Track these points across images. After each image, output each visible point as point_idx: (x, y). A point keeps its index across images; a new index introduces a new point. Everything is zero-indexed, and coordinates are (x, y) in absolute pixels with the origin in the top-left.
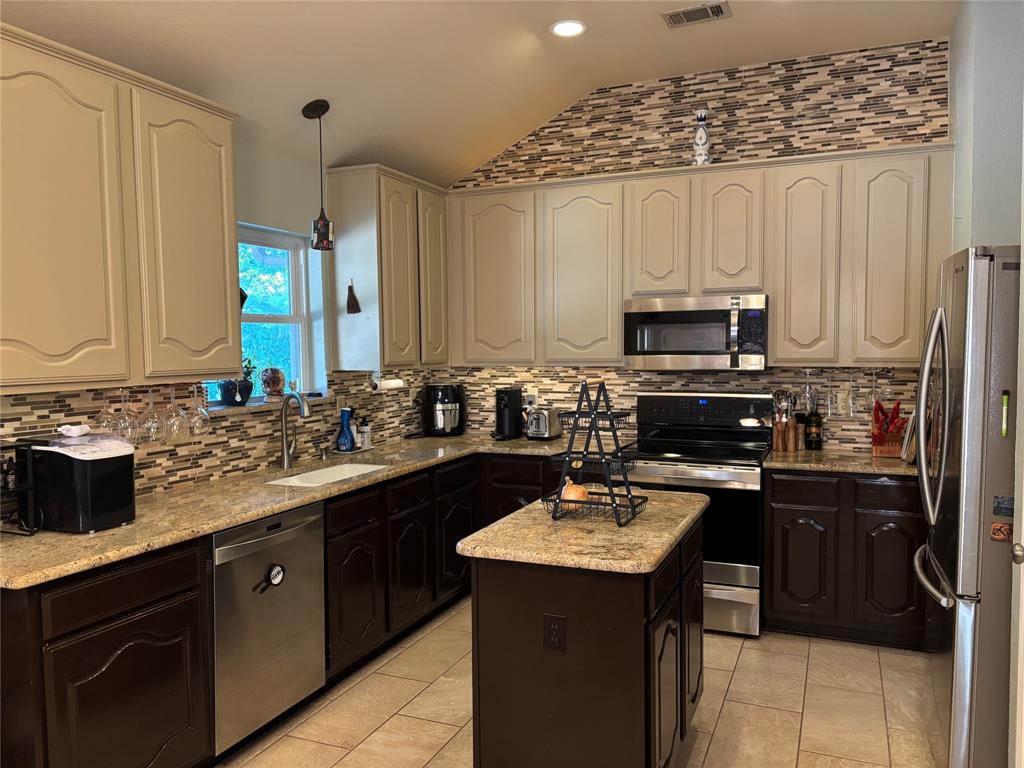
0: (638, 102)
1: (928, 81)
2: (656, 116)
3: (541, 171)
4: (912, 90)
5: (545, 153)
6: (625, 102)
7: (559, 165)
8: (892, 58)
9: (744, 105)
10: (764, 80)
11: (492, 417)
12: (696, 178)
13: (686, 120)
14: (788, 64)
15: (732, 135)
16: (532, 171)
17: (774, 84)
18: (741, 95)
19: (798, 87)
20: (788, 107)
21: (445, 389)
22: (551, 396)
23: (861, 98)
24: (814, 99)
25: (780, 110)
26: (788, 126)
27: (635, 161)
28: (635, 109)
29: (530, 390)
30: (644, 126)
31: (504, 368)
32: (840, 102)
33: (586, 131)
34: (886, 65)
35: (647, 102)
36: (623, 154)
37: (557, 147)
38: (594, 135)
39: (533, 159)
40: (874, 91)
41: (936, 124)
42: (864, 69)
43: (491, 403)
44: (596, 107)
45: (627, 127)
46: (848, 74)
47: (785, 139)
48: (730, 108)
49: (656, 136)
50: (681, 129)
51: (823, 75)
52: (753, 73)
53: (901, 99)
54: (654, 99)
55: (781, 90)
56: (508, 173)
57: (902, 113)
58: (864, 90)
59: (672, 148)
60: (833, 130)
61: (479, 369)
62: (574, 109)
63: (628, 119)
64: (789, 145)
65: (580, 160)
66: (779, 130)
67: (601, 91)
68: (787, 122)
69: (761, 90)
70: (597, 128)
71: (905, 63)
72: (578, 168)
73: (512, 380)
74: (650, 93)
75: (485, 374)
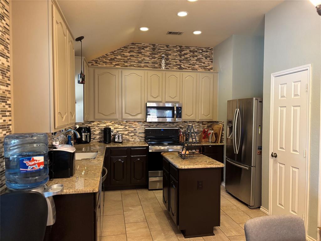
0: (143, 49)
1: (209, 57)
2: (148, 53)
3: (115, 63)
4: (206, 58)
5: (116, 58)
6: (139, 48)
7: (120, 62)
8: (202, 50)
9: (170, 55)
10: (175, 50)
11: (98, 137)
12: (164, 72)
13: (156, 56)
14: (181, 47)
15: (168, 62)
17: (177, 51)
18: (170, 52)
19: (183, 53)
20: (181, 57)
22: (118, 130)
23: (196, 58)
24: (186, 56)
25: (179, 58)
26: (181, 62)
27: (143, 65)
28: (142, 51)
29: (112, 128)
30: (145, 56)
31: (100, 121)
32: (191, 58)
33: (128, 54)
34: (201, 51)
35: (146, 49)
36: (139, 62)
37: (119, 57)
38: (131, 56)
39: (111, 59)
40: (199, 57)
41: (211, 66)
42: (196, 51)
44: (131, 48)
45: (140, 55)
46: (193, 52)
47: (180, 65)
48: (167, 55)
49: (148, 59)
50: (155, 58)
51: (188, 51)
52: (172, 47)
53: (204, 60)
54: (148, 49)
55: (179, 53)
56: (104, 62)
57: (204, 63)
58: (196, 56)
59: (152, 63)
60: (190, 64)
61: (93, 122)
62: (124, 47)
63: (141, 53)
64: (181, 67)
65: (127, 62)
66: (179, 62)
67: (132, 44)
68: (180, 61)
70: (131, 54)
71: (204, 52)
72: (126, 64)
73: (105, 125)
74: (146, 47)
75: (95, 123)
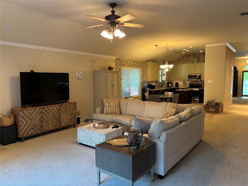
2: (192, 57)
5: (181, 60)
9: (200, 57)
10: (202, 54)
11: (175, 85)
12: (195, 64)
16: (180, 62)
18: (200, 56)
21: (170, 82)
29: (179, 83)
30: (191, 58)
31: (176, 80)
33: (185, 58)
36: (189, 60)
37: (182, 59)
39: (180, 60)
43: (175, 84)
44: (186, 56)
48: (199, 57)
50: (194, 58)
54: (192, 56)
59: (193, 60)
62: (184, 56)
63: (189, 57)
65: (184, 61)
67: (187, 54)
69: (202, 55)
70: (186, 58)
72: (184, 62)
73: (177, 82)
74: (191, 55)
75: (174, 81)
